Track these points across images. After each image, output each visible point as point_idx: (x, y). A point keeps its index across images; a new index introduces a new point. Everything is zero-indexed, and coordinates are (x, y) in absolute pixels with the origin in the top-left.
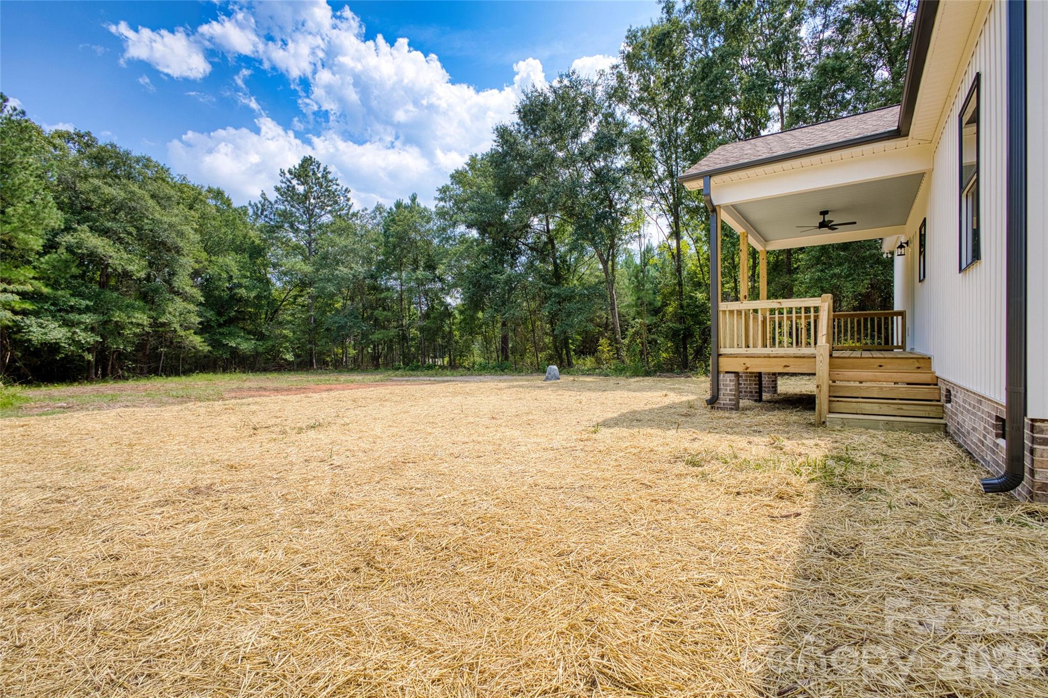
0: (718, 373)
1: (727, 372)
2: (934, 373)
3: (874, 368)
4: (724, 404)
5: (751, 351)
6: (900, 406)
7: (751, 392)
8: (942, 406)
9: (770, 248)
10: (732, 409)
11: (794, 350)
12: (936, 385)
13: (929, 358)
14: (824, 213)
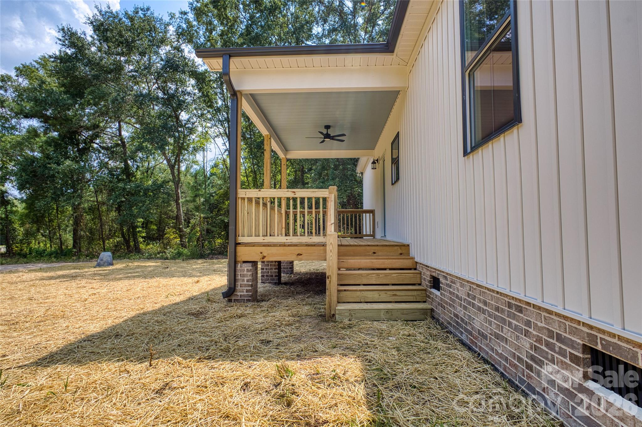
0: (236, 262)
1: (244, 262)
2: (413, 258)
3: (369, 255)
4: (241, 295)
5: (269, 239)
6: (395, 293)
7: (272, 276)
8: (425, 290)
9: (289, 157)
10: (248, 300)
11: (306, 239)
12: (415, 269)
13: (408, 245)
14: (327, 127)
